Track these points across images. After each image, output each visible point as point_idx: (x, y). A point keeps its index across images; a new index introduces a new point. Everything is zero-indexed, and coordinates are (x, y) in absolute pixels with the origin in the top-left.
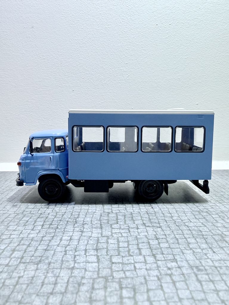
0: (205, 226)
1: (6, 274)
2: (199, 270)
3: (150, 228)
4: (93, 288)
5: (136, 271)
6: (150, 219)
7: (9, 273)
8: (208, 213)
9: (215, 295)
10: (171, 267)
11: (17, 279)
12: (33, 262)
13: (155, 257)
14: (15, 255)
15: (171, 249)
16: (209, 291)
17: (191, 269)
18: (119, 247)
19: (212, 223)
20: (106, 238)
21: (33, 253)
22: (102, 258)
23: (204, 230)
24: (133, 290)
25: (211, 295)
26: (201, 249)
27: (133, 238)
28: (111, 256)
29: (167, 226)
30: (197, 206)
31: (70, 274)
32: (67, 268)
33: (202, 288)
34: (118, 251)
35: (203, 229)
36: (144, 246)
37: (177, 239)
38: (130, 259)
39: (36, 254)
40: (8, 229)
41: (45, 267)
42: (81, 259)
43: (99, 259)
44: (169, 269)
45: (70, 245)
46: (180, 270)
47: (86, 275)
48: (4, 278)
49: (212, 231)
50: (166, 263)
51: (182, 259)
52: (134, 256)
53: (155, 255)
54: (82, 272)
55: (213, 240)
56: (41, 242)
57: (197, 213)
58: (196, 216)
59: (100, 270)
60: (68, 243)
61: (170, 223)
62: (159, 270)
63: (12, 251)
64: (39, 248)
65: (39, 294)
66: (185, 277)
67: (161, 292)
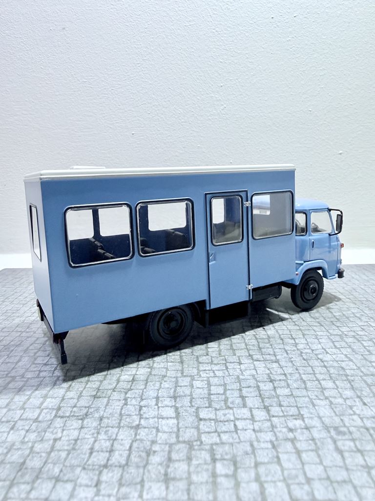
0: (350, 361)
1: (35, 434)
2: (340, 433)
3: (260, 362)
4: (170, 459)
5: (237, 433)
6: (260, 348)
7: (39, 432)
8: (356, 338)
9: (365, 475)
10: (293, 428)
11: (51, 442)
12: (75, 416)
13: (268, 411)
14: (49, 403)
15: (294, 397)
16: (355, 468)
17: (326, 431)
18: (210, 394)
19: (362, 355)
20: (189, 379)
21: (75, 401)
22: (184, 412)
23: (349, 366)
24: (232, 463)
25: (359, 474)
26: (343, 398)
27: (232, 378)
28: (198, 408)
29: (287, 360)
30: (338, 327)
31: (134, 436)
32: (128, 427)
33: (345, 463)
34: (208, 400)
35: (347, 365)
36: (251, 392)
37: (304, 382)
38: (228, 413)
39: (79, 403)
40: (36, 362)
41: (95, 424)
42: (150, 412)
43: (179, 413)
44: (291, 430)
45: (132, 389)
46: (308, 432)
47: (158, 439)
48: (31, 440)
49: (363, 369)
50: (285, 420)
51: (312, 414)
52: (234, 409)
53: (268, 407)
54: (152, 433)
55: (363, 385)
56: (87, 384)
57: (338, 338)
58: (336, 344)
59: (181, 430)
60: (129, 386)
61: (293, 354)
62: (274, 432)
63: (42, 398)
64: (84, 393)
65: (86, 467)
66: (316, 444)
67: (278, 468)
